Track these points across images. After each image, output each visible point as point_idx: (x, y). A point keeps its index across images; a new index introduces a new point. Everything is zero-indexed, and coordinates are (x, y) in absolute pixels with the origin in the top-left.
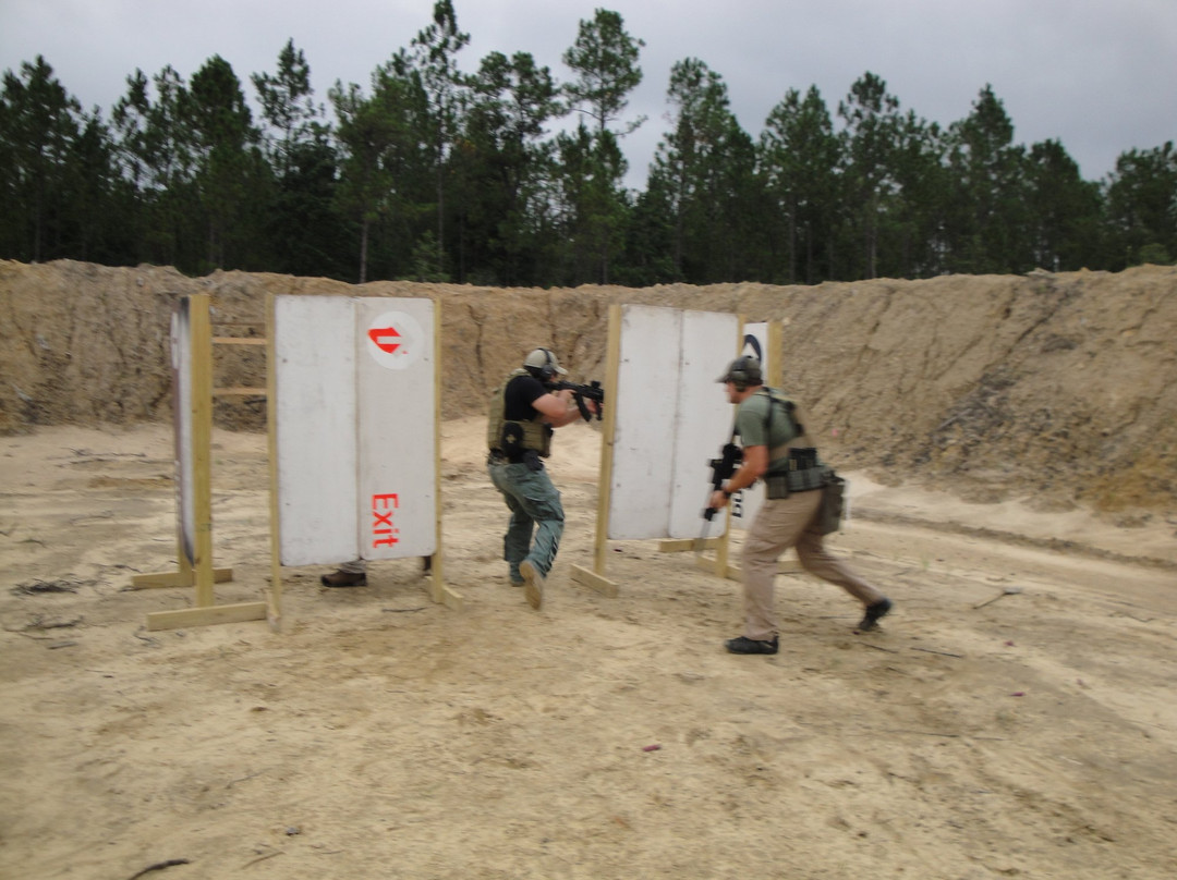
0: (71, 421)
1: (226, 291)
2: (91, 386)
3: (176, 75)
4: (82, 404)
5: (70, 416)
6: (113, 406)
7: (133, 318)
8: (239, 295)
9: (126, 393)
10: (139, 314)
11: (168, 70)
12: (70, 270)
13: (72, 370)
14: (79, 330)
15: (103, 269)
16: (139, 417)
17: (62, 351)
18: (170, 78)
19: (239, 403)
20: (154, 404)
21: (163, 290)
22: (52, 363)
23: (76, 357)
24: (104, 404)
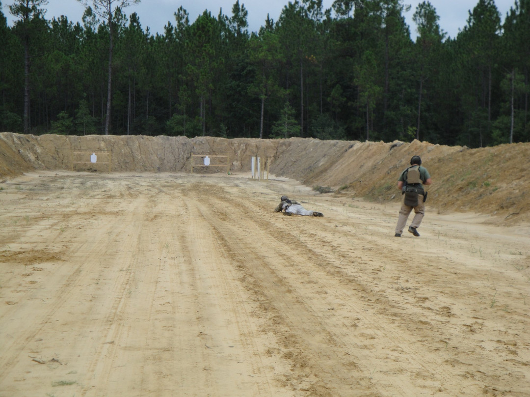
0: (166, 171)
1: (198, 142)
2: (169, 164)
3: (185, 11)
4: (168, 168)
5: (165, 170)
6: (174, 169)
7: (177, 150)
8: (201, 143)
9: (176, 166)
10: (178, 149)
11: (181, 8)
12: (163, 138)
13: (165, 161)
14: (166, 152)
15: (170, 137)
16: (179, 171)
17: (163, 157)
18: (182, 12)
19: (198, 168)
20: (182, 168)
21: (184, 143)
22: (162, 160)
23: (166, 158)
24: (172, 168)
